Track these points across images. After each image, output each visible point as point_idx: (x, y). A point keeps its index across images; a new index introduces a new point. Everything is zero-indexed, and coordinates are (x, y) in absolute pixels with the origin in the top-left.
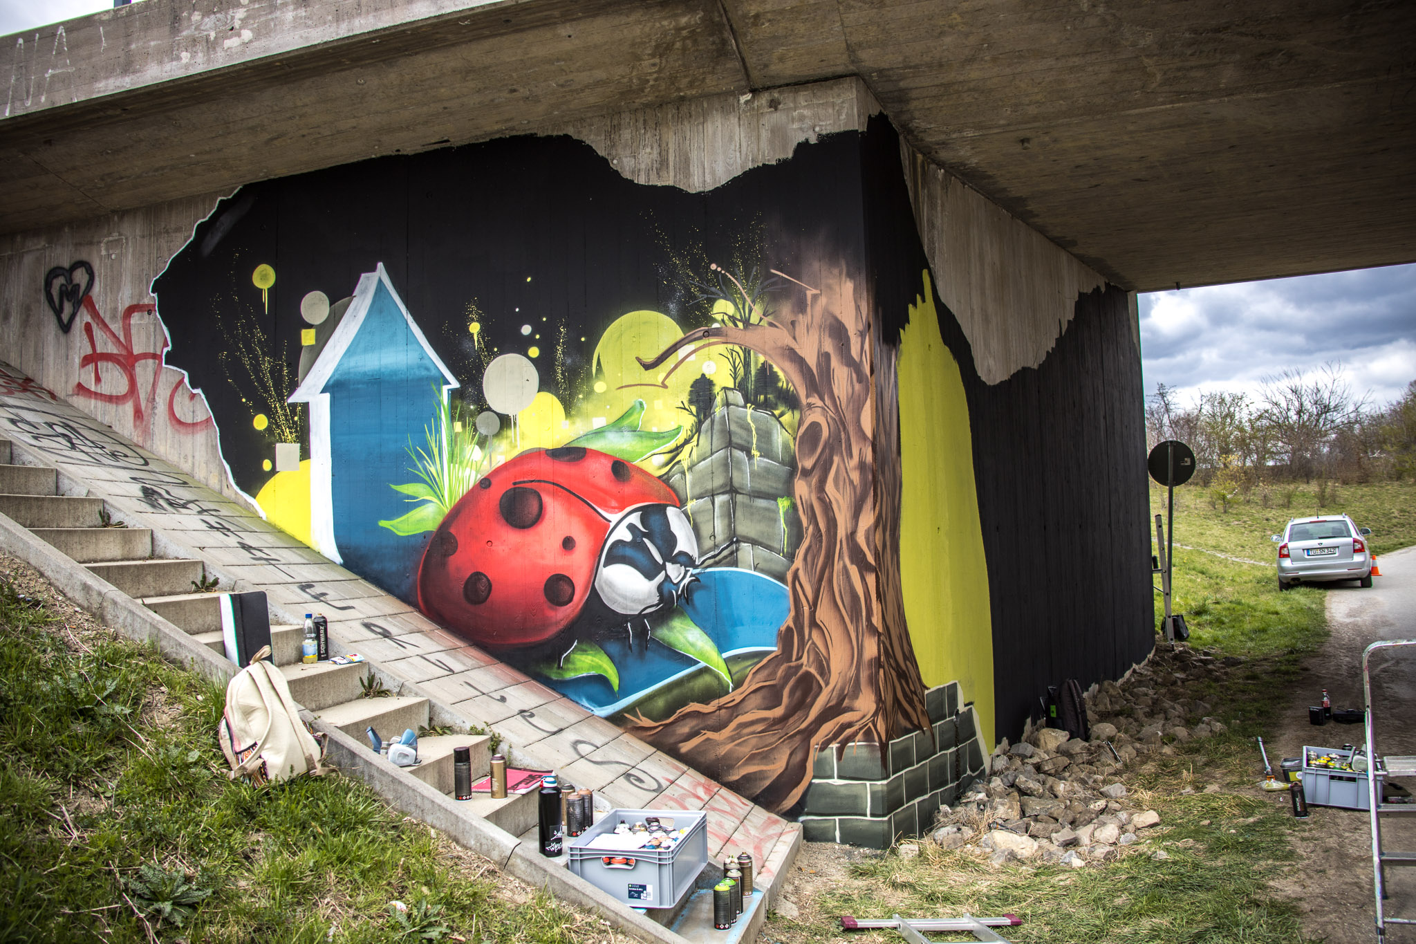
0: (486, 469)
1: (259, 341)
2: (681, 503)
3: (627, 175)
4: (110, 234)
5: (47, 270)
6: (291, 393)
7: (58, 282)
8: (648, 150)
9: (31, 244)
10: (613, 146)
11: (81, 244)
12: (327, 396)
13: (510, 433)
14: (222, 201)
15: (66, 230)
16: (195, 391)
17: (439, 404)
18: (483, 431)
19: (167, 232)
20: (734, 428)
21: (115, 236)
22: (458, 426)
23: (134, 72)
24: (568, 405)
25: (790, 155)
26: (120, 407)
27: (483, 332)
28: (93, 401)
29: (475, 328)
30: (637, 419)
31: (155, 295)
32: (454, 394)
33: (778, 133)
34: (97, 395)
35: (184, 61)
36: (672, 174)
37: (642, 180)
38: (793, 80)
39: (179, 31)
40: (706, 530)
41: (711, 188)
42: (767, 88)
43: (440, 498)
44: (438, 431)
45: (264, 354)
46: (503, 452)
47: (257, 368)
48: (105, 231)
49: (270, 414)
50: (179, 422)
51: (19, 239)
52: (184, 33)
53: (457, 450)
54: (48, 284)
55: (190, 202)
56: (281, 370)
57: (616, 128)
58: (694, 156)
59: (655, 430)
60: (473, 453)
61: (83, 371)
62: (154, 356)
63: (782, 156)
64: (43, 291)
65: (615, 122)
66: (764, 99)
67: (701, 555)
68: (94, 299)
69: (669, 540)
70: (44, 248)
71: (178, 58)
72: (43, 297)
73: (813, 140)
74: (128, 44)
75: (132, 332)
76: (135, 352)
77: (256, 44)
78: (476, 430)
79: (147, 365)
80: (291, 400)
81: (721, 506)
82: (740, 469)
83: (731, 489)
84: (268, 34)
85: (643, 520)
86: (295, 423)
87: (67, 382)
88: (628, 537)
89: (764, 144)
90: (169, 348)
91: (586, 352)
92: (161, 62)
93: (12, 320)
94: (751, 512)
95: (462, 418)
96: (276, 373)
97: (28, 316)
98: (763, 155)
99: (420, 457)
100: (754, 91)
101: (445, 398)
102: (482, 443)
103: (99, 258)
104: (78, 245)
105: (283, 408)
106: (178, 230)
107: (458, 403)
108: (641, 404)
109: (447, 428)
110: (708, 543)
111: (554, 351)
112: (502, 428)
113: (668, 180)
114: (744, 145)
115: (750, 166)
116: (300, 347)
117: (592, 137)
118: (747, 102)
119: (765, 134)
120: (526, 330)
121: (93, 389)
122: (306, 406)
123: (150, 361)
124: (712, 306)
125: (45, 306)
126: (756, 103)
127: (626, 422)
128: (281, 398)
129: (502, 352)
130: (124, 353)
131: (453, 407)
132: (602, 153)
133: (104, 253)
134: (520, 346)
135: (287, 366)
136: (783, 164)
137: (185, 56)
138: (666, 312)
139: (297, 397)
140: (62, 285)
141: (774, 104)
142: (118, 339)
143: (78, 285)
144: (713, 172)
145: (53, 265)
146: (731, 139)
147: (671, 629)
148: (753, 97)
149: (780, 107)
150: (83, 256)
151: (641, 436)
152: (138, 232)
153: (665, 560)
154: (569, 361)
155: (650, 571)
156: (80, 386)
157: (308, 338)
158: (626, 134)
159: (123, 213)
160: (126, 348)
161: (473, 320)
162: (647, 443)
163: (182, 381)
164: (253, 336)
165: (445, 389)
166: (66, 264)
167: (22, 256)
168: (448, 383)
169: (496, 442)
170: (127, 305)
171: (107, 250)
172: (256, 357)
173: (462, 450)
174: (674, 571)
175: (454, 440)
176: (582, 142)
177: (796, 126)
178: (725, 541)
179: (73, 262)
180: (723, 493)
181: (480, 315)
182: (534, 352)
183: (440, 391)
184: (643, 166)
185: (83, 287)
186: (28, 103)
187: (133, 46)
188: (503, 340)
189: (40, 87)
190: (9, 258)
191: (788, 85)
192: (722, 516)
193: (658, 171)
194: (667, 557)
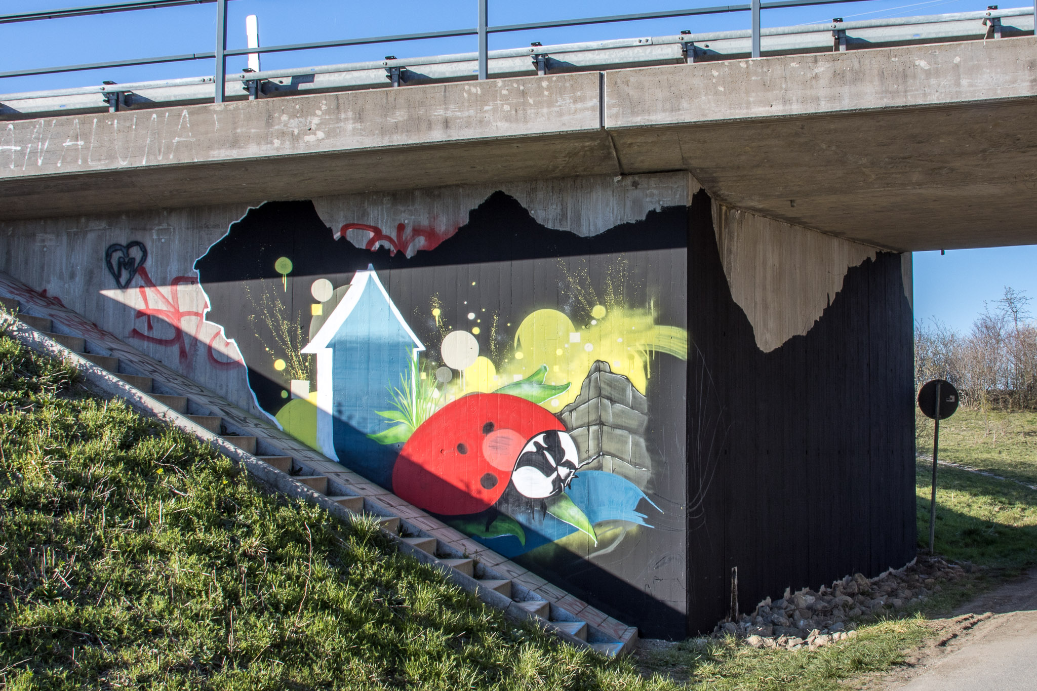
0: (443, 403)
1: (280, 309)
2: (567, 430)
3: (540, 221)
4: (160, 224)
5: (108, 246)
6: (303, 346)
7: (116, 256)
8: (554, 207)
9: (93, 224)
10: (532, 202)
11: (136, 229)
12: (331, 350)
13: (459, 381)
14: (251, 210)
15: (124, 217)
16: (229, 341)
17: (410, 360)
18: (440, 379)
19: (207, 227)
20: (603, 385)
21: (165, 226)
22: (423, 375)
23: (240, 148)
24: (498, 365)
25: (644, 218)
26: (169, 349)
27: (442, 316)
28: (148, 343)
29: (436, 312)
30: (546, 378)
31: (198, 271)
32: (421, 355)
33: (637, 203)
34: (149, 339)
35: (276, 146)
36: (569, 223)
37: (549, 226)
38: (647, 171)
39: (270, 125)
40: (583, 448)
41: (594, 235)
42: (630, 174)
43: (410, 421)
44: (409, 378)
45: (284, 319)
46: (454, 393)
47: (278, 328)
48: (157, 222)
49: (287, 359)
50: (216, 361)
51: (83, 220)
52: (275, 128)
53: (422, 391)
54: (108, 255)
55: (225, 207)
56: (296, 330)
57: (534, 190)
58: (584, 213)
59: (553, 384)
60: (435, 393)
61: (137, 320)
62: (197, 314)
63: (639, 219)
64: (104, 260)
65: (533, 186)
66: (629, 180)
67: (580, 462)
68: (147, 270)
69: (558, 452)
70: (105, 229)
71: (272, 143)
72: (104, 265)
73: (658, 210)
74: (235, 129)
75: (179, 296)
76: (181, 310)
77: (326, 142)
78: (435, 378)
79: (190, 320)
80: (304, 351)
81: (593, 433)
82: (606, 411)
83: (601, 423)
84: (335, 136)
85: (545, 439)
86: (305, 367)
87: (124, 327)
88: (534, 449)
89: (628, 210)
90: (209, 309)
91: (510, 333)
92: (259, 144)
93: (77, 279)
94: (611, 437)
95: (426, 370)
96: (292, 333)
97: (91, 278)
98: (627, 217)
99: (397, 394)
100: (623, 174)
101: (415, 357)
102: (440, 387)
103: (152, 239)
104: (133, 229)
105: (297, 356)
106: (216, 226)
107: (424, 360)
108: (545, 368)
109: (416, 376)
110: (585, 456)
111: (489, 331)
112: (454, 378)
113: (566, 227)
114: (615, 209)
115: (619, 223)
116: (311, 317)
117: (518, 194)
118: (618, 181)
119: (629, 204)
120: (471, 316)
121: (146, 333)
122: (314, 356)
123: (194, 318)
124: (592, 309)
125: (106, 272)
126: (624, 183)
127: (535, 379)
128: (295, 349)
129: (455, 329)
130: (172, 310)
131: (420, 363)
132: (524, 205)
133: (155, 237)
134: (467, 326)
135: (301, 328)
136: (639, 223)
137: (277, 143)
138: (563, 311)
139: (308, 350)
140: (120, 258)
141: (635, 185)
142: (167, 301)
143: (134, 259)
144: (595, 225)
145: (112, 243)
146: (607, 205)
147: (559, 507)
148: (622, 178)
149: (639, 186)
150: (138, 237)
151: (544, 388)
152: (183, 225)
153: (558, 465)
154: (499, 338)
155: (547, 470)
156: (135, 330)
157: (317, 310)
158: (540, 195)
159: (171, 210)
160: (173, 307)
161: (435, 307)
162: (548, 392)
163: (218, 333)
164: (275, 306)
165: (415, 351)
166: (124, 242)
167: (86, 233)
168: (416, 346)
169: (449, 387)
170: (174, 276)
171: (158, 235)
172: (277, 321)
173: (426, 391)
174: (563, 471)
175: (420, 384)
176: (511, 197)
177: (648, 200)
178: (595, 454)
179: (129, 241)
180: (595, 425)
181: (440, 304)
182: (476, 331)
183: (411, 352)
184: (551, 217)
185: (138, 260)
186: (160, 158)
187: (239, 131)
188: (455, 321)
189: (169, 148)
190: (76, 234)
191: (644, 173)
192: (594, 439)
193: (561, 221)
194: (559, 463)
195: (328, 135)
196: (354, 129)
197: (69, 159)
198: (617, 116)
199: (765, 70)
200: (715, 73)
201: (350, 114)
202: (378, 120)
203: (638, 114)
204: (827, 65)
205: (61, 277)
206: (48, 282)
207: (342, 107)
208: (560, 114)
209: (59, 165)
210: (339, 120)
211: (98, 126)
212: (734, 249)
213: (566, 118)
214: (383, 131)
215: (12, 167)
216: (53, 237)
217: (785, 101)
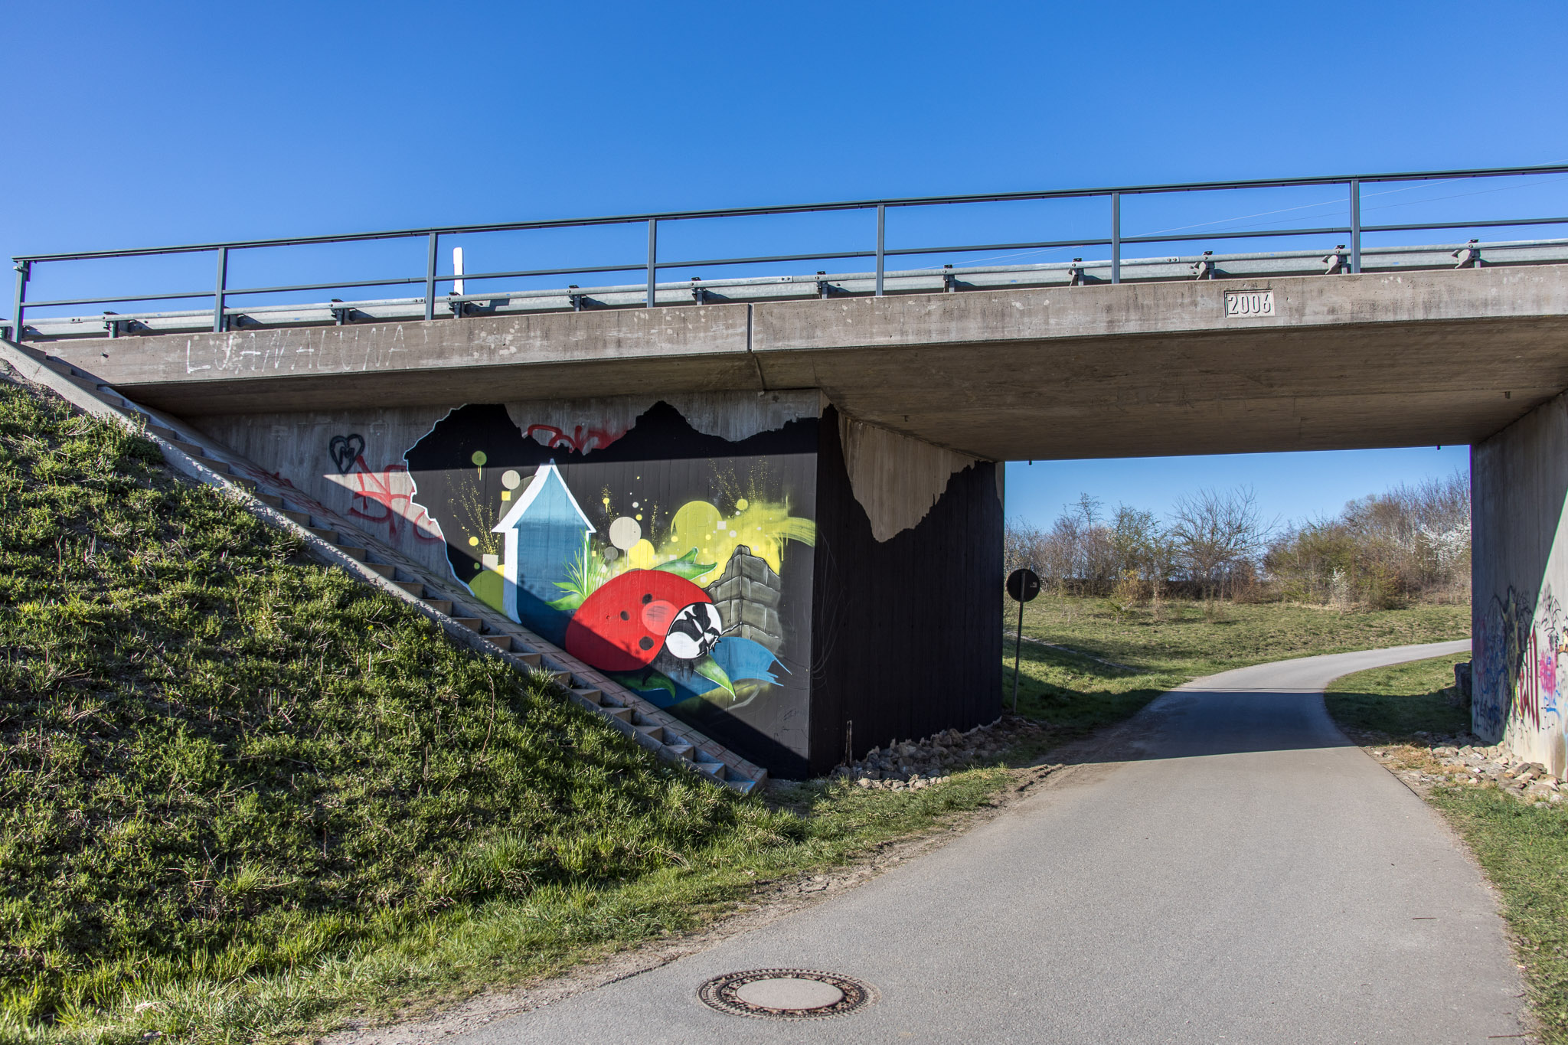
0: (609, 577)
1: (475, 494)
2: (713, 602)
3: (695, 427)
4: (376, 421)
5: (332, 437)
6: (494, 525)
7: (339, 446)
8: (707, 415)
9: (320, 419)
10: (689, 411)
11: (356, 424)
12: (517, 530)
13: (624, 559)
14: (453, 411)
15: (346, 413)
16: (432, 520)
17: (584, 540)
18: (608, 557)
19: (416, 424)
20: (744, 566)
21: (380, 422)
22: (594, 553)
23: (445, 358)
24: (657, 547)
25: (782, 427)
26: (381, 525)
27: (611, 504)
28: (361, 520)
29: (606, 501)
30: (695, 558)
32: (592, 536)
33: (777, 414)
34: (364, 516)
35: (475, 357)
36: (719, 429)
37: (703, 431)
38: (786, 387)
39: (473, 340)
40: (726, 618)
41: (739, 440)
42: (772, 390)
43: (582, 591)
44: (582, 555)
45: (478, 503)
46: (619, 569)
47: (473, 510)
48: (374, 418)
49: (480, 537)
50: (420, 537)
51: (312, 415)
52: (476, 342)
53: (593, 566)
54: (332, 445)
55: (432, 408)
56: (488, 512)
57: (690, 401)
58: (732, 421)
59: (702, 564)
60: (604, 569)
61: (355, 500)
62: (405, 497)
63: (778, 427)
64: (328, 450)
65: (690, 398)
66: (770, 395)
67: (723, 630)
68: (365, 458)
69: (705, 620)
70: (330, 423)
71: (472, 355)
72: (328, 453)
73: (794, 421)
74: (442, 342)
75: (390, 481)
76: (392, 493)
77: (518, 355)
78: (604, 556)
79: (399, 502)
80: (494, 530)
81: (735, 605)
82: (746, 587)
83: (741, 598)
84: (525, 351)
85: (694, 609)
86: (495, 543)
87: (343, 506)
88: (685, 618)
89: (769, 420)
90: (416, 493)
91: (668, 520)
92: (461, 356)
93: (305, 464)
94: (750, 610)
95: (596, 549)
96: (485, 514)
97: (316, 464)
98: (768, 426)
99: (571, 569)
100: (766, 390)
101: (587, 538)
102: (607, 563)
103: (369, 433)
104: (354, 424)
105: (488, 534)
106: (423, 424)
107: (595, 541)
108: (696, 549)
109: (588, 554)
110: (727, 624)
111: (651, 518)
112: (619, 556)
113: (717, 433)
114: (758, 419)
115: (761, 430)
116: (501, 502)
117: (677, 404)
118: (761, 396)
119: (770, 414)
120: (635, 505)
121: (362, 512)
122: (503, 535)
123: (402, 499)
124: (736, 502)
125: (329, 459)
126: (766, 397)
127: (687, 559)
128: (487, 528)
129: (621, 515)
130: (384, 493)
131: (591, 542)
132: (682, 414)
133: (372, 431)
134: (632, 514)
135: (492, 511)
136: (778, 431)
137: (476, 355)
138: (712, 503)
139: (497, 529)
140: (342, 447)
141: (775, 399)
142: (381, 484)
143: (353, 449)
144: (741, 432)
145: (336, 434)
146: (752, 415)
147: (705, 667)
148: (765, 393)
149: (779, 400)
150: (358, 431)
151: (695, 566)
152: (396, 421)
153: (704, 631)
154: (658, 524)
155: (695, 635)
156: (352, 509)
157: (506, 496)
158: (696, 405)
159: (386, 409)
160: (386, 490)
161: (605, 496)
162: (697, 570)
163: (423, 513)
164: (471, 491)
165: (587, 532)
166: (346, 435)
167: (314, 426)
168: (589, 529)
169: (615, 563)
170: (387, 464)
171: (375, 429)
172: (473, 504)
173: (596, 566)
174: (708, 637)
175: (591, 560)
177: (786, 412)
178: (736, 623)
179: (351, 434)
180: (737, 598)
181: (609, 494)
182: (639, 517)
183: (584, 534)
184: (704, 424)
185: (357, 450)
186: (378, 365)
187: (444, 344)
188: (622, 509)
189: (385, 357)
190: (305, 426)
191: (783, 389)
192: (735, 610)
193: (712, 427)
194: (705, 629)
195: (520, 350)
196: (541, 345)
197: (301, 364)
198: (761, 341)
199: (886, 306)
200: (845, 308)
201: (538, 333)
202: (562, 338)
203: (780, 341)
204: (939, 304)
205: (292, 463)
206: (281, 466)
207: (532, 326)
208: (715, 338)
209: (292, 368)
210: (529, 338)
211: (326, 337)
212: (857, 455)
213: (719, 342)
214: (566, 348)
215: (253, 369)
216: (286, 429)
217: (903, 333)
